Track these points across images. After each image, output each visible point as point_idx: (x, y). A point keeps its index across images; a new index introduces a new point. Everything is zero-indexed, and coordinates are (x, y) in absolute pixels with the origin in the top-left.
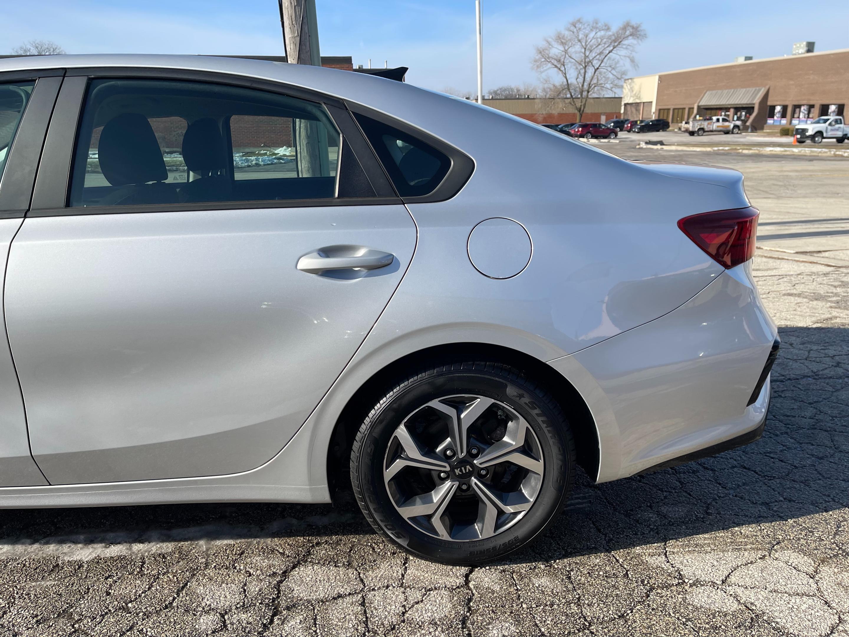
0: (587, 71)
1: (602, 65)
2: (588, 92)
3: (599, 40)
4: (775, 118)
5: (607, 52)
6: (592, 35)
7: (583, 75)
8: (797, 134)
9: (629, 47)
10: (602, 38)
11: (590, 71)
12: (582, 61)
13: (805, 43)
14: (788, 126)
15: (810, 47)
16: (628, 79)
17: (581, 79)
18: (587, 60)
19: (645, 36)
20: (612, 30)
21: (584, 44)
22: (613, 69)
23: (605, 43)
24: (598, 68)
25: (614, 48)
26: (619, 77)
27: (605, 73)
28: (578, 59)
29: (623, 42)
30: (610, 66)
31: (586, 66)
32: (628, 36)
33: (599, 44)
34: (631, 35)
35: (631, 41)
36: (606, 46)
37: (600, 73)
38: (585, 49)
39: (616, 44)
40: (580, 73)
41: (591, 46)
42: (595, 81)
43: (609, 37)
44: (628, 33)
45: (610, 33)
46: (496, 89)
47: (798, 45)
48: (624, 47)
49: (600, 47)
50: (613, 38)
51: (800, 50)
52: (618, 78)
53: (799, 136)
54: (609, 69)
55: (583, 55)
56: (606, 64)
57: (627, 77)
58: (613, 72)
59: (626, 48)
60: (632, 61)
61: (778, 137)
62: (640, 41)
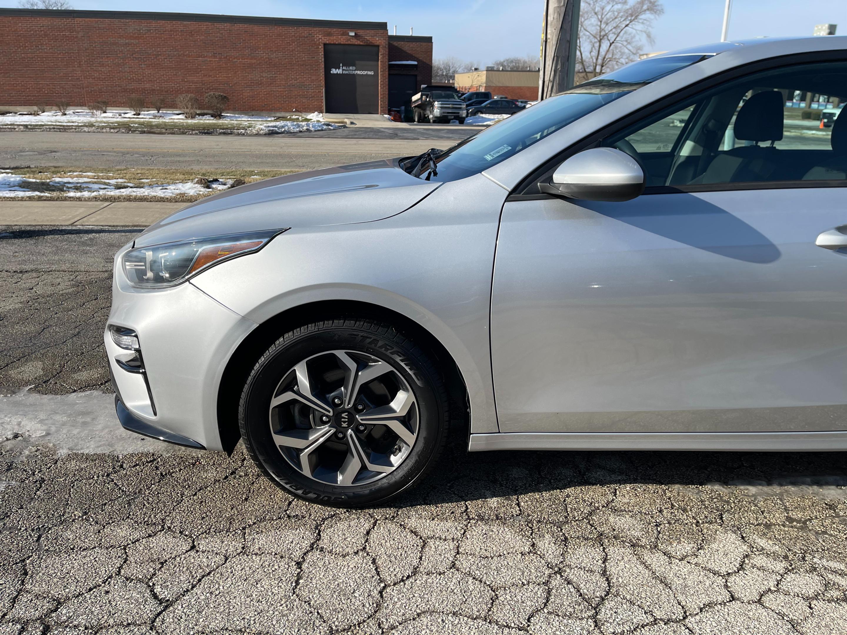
0: (602, 45)
1: (618, 39)
2: (602, 66)
3: (616, 14)
4: (794, 101)
5: (624, 26)
6: (608, 8)
7: (597, 49)
8: (824, 118)
9: (645, 22)
10: (619, 12)
11: (605, 45)
12: (596, 34)
13: (827, 25)
14: (807, 110)
15: (832, 29)
16: (643, 55)
17: (595, 53)
18: (603, 33)
19: (662, 11)
20: (629, 4)
21: (600, 17)
22: (629, 43)
23: (621, 17)
24: (613, 43)
25: (630, 22)
26: (635, 52)
27: (621, 47)
28: (594, 32)
29: (640, 17)
30: (626, 41)
31: (601, 39)
32: (645, 11)
33: (616, 18)
34: (648, 9)
35: (647, 15)
36: (622, 19)
37: (616, 47)
38: (601, 22)
39: (633, 18)
40: (594, 46)
41: (607, 19)
42: (609, 55)
43: (626, 11)
44: (645, 7)
45: (628, 7)
46: (502, 60)
47: (820, 27)
48: (640, 21)
49: (617, 20)
50: (630, 12)
51: (822, 32)
52: (633, 54)
53: (826, 120)
54: (625, 43)
55: (599, 28)
56: (622, 38)
57: (641, 53)
58: (629, 47)
59: (643, 23)
60: (649, 36)
61: (799, 120)
62: (657, 16)
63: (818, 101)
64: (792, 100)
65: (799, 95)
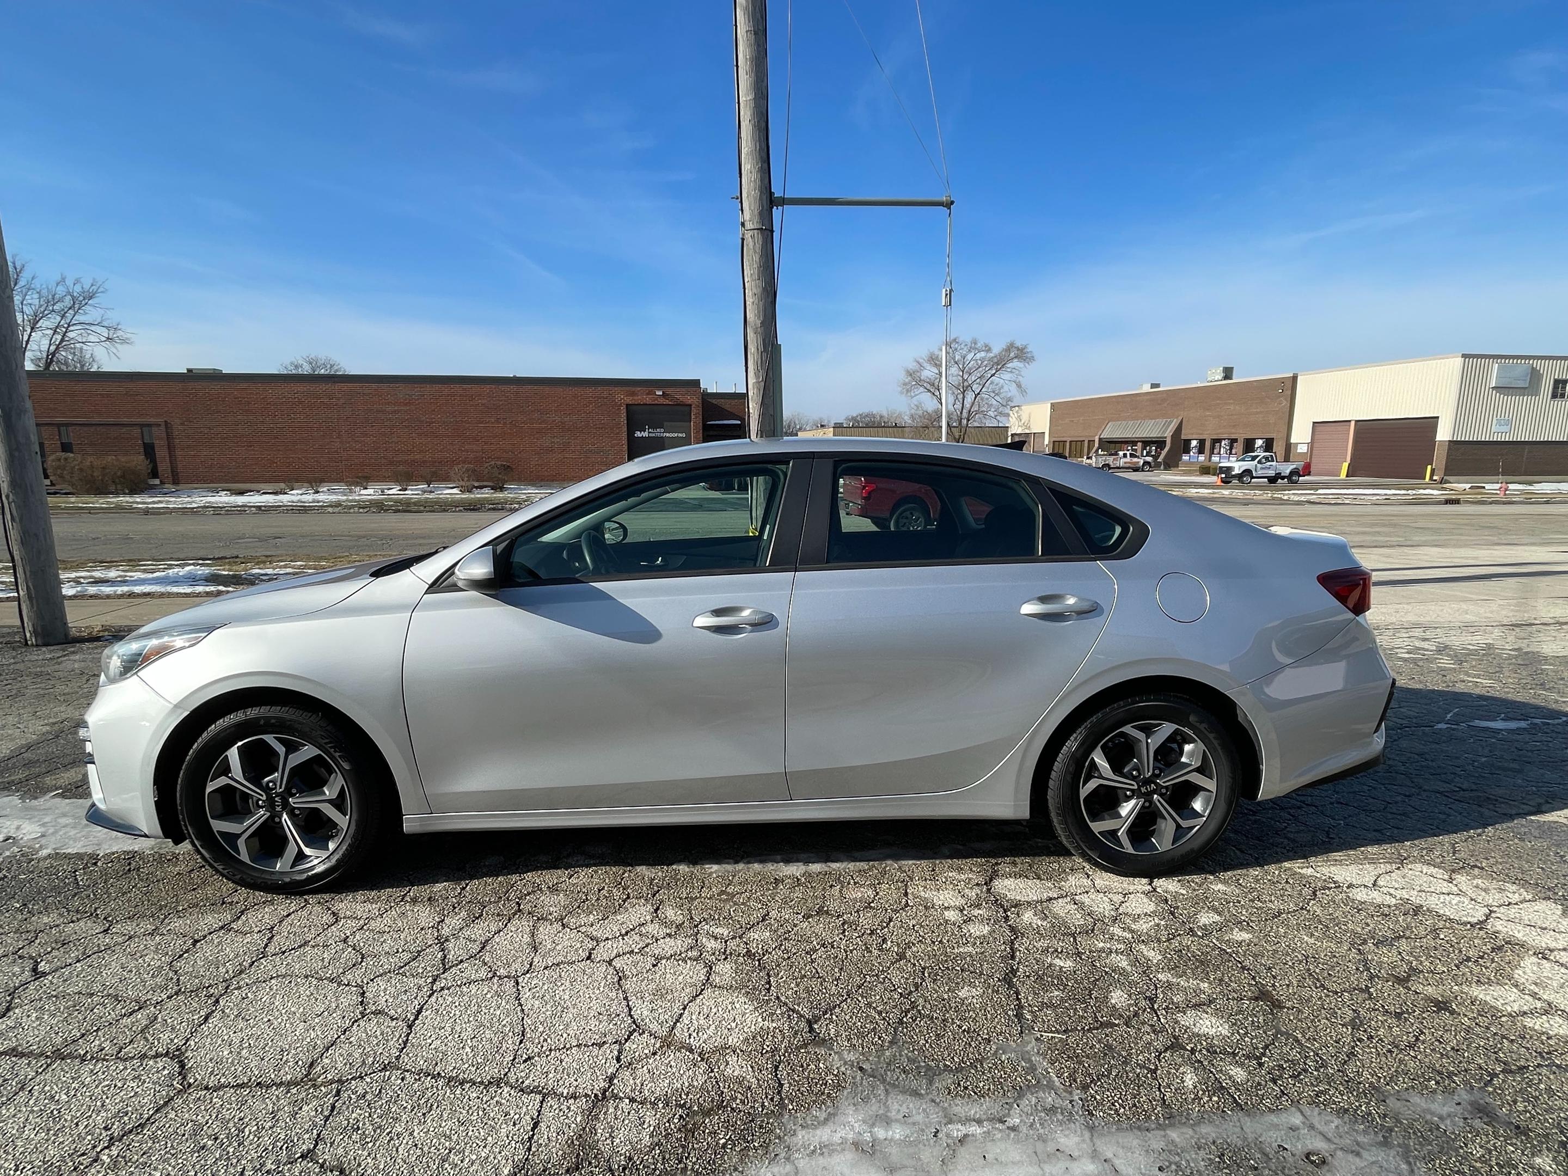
0: (966, 396)
1: (983, 390)
2: (968, 420)
3: (980, 362)
4: (1192, 454)
5: (989, 376)
6: (970, 356)
7: (961, 400)
8: (1221, 473)
9: (1014, 370)
10: (982, 360)
11: (970, 397)
12: (959, 385)
13: (1222, 369)
14: (1207, 464)
15: (1228, 372)
16: (1015, 407)
17: (959, 406)
18: (966, 384)
19: (1032, 358)
20: (994, 352)
21: (961, 366)
22: (997, 394)
23: (986, 366)
24: (979, 394)
25: (997, 371)
26: (1005, 404)
27: (987, 399)
28: (956, 383)
29: (1008, 365)
30: (994, 392)
31: (964, 391)
32: (1012, 359)
33: (979, 367)
34: (1016, 357)
35: (1016, 364)
36: (987, 369)
37: (982, 399)
38: (963, 372)
39: (999, 367)
40: (957, 398)
41: (970, 369)
42: (975, 408)
43: (991, 359)
44: (1012, 355)
45: (992, 355)
46: (855, 415)
47: (1212, 371)
48: (1009, 370)
49: (981, 369)
50: (995, 360)
51: (1215, 376)
52: (1003, 405)
53: (1223, 476)
54: (993, 395)
55: (961, 379)
56: (988, 388)
57: (1013, 405)
58: (997, 398)
59: (1011, 372)
60: (1019, 386)
61: (1197, 476)
62: (1027, 364)
63: (1219, 453)
64: (1189, 453)
65: (1196, 447)
